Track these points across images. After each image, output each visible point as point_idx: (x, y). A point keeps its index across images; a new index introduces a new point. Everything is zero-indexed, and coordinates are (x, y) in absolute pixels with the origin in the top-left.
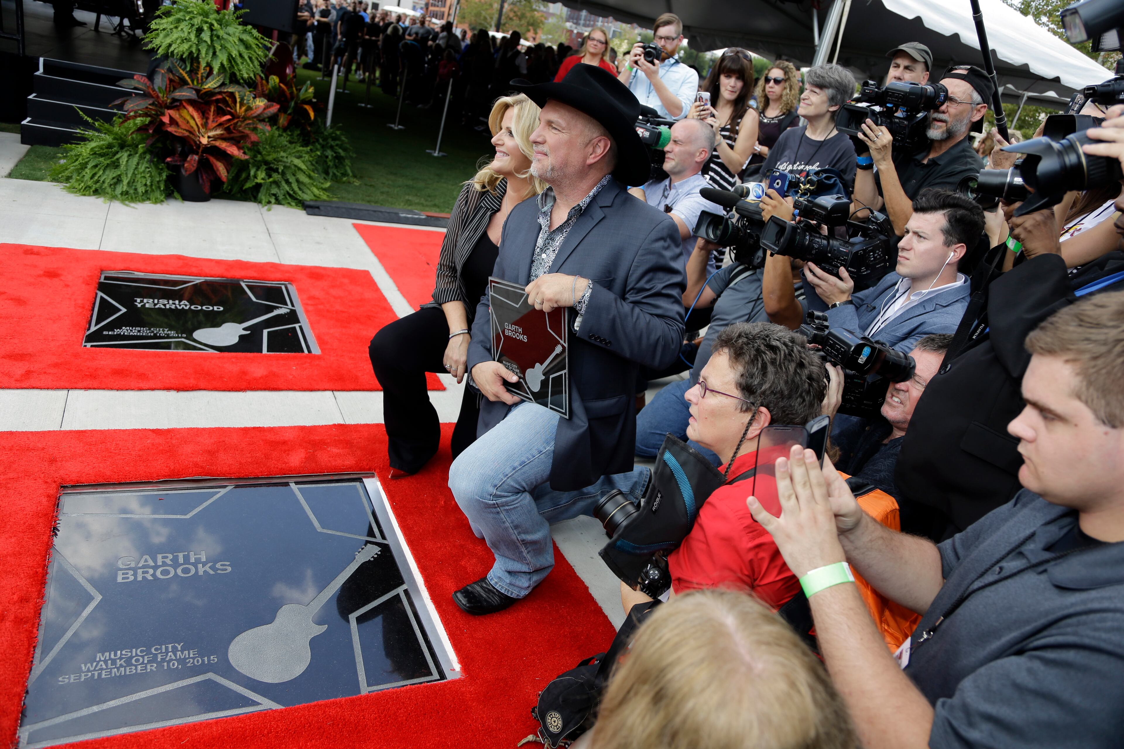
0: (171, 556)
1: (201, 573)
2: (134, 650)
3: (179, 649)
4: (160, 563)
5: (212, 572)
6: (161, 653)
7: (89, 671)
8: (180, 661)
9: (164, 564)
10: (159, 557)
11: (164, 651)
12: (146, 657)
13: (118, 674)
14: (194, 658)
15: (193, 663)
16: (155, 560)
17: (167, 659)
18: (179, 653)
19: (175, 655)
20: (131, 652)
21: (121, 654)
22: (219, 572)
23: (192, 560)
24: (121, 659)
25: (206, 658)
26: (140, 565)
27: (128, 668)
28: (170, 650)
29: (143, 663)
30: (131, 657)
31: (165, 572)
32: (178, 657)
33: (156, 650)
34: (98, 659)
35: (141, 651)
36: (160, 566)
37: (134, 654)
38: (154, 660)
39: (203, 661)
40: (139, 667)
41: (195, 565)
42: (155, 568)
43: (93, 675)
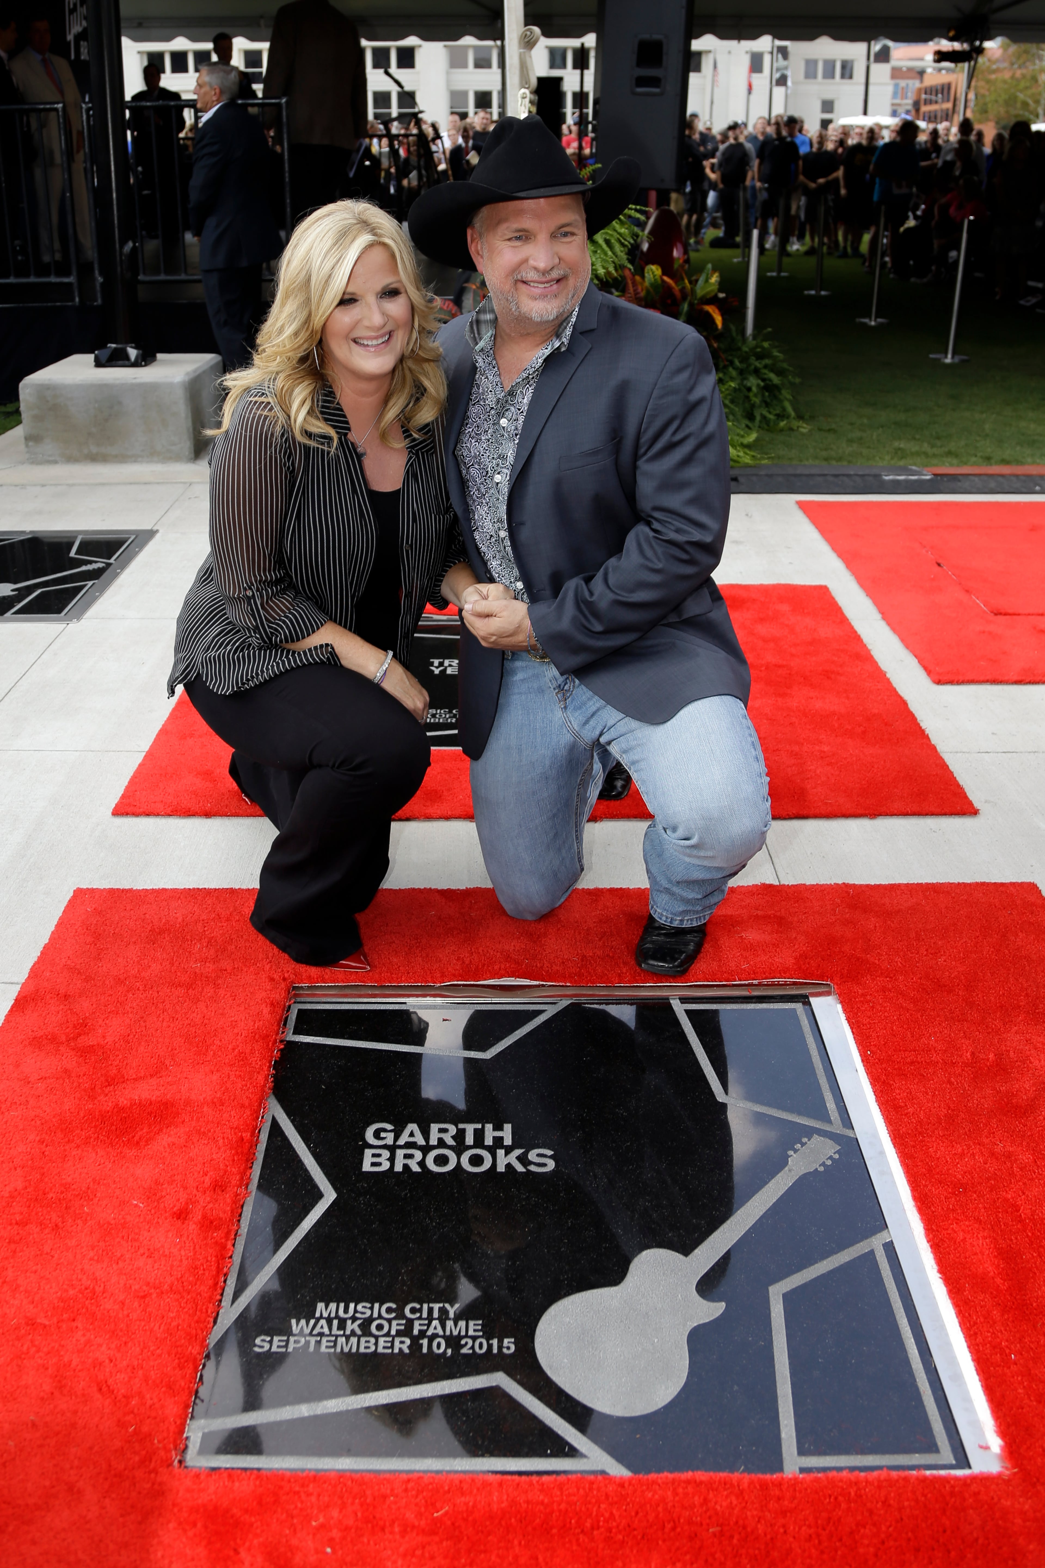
0: (453, 1130)
1: (501, 1168)
2: (377, 1305)
3: (452, 1315)
4: (433, 1142)
5: (520, 1168)
6: (420, 1318)
7: (301, 1333)
8: (454, 1342)
9: (441, 1143)
10: (434, 1128)
11: (425, 1315)
12: (394, 1323)
13: (346, 1350)
14: (474, 1338)
15: (473, 1348)
16: (426, 1134)
17: (429, 1333)
18: (450, 1324)
19: (444, 1327)
20: (372, 1308)
21: (356, 1311)
22: (533, 1168)
23: (489, 1141)
24: (354, 1319)
25: (495, 1342)
26: (401, 1142)
27: (363, 1340)
28: (436, 1314)
29: (388, 1334)
30: (370, 1320)
31: (441, 1160)
32: (448, 1333)
33: (413, 1311)
34: (318, 1315)
35: (389, 1310)
36: (434, 1147)
37: (376, 1315)
38: (407, 1331)
39: (490, 1346)
40: (381, 1340)
41: (492, 1150)
42: (426, 1149)
43: (307, 1343)
